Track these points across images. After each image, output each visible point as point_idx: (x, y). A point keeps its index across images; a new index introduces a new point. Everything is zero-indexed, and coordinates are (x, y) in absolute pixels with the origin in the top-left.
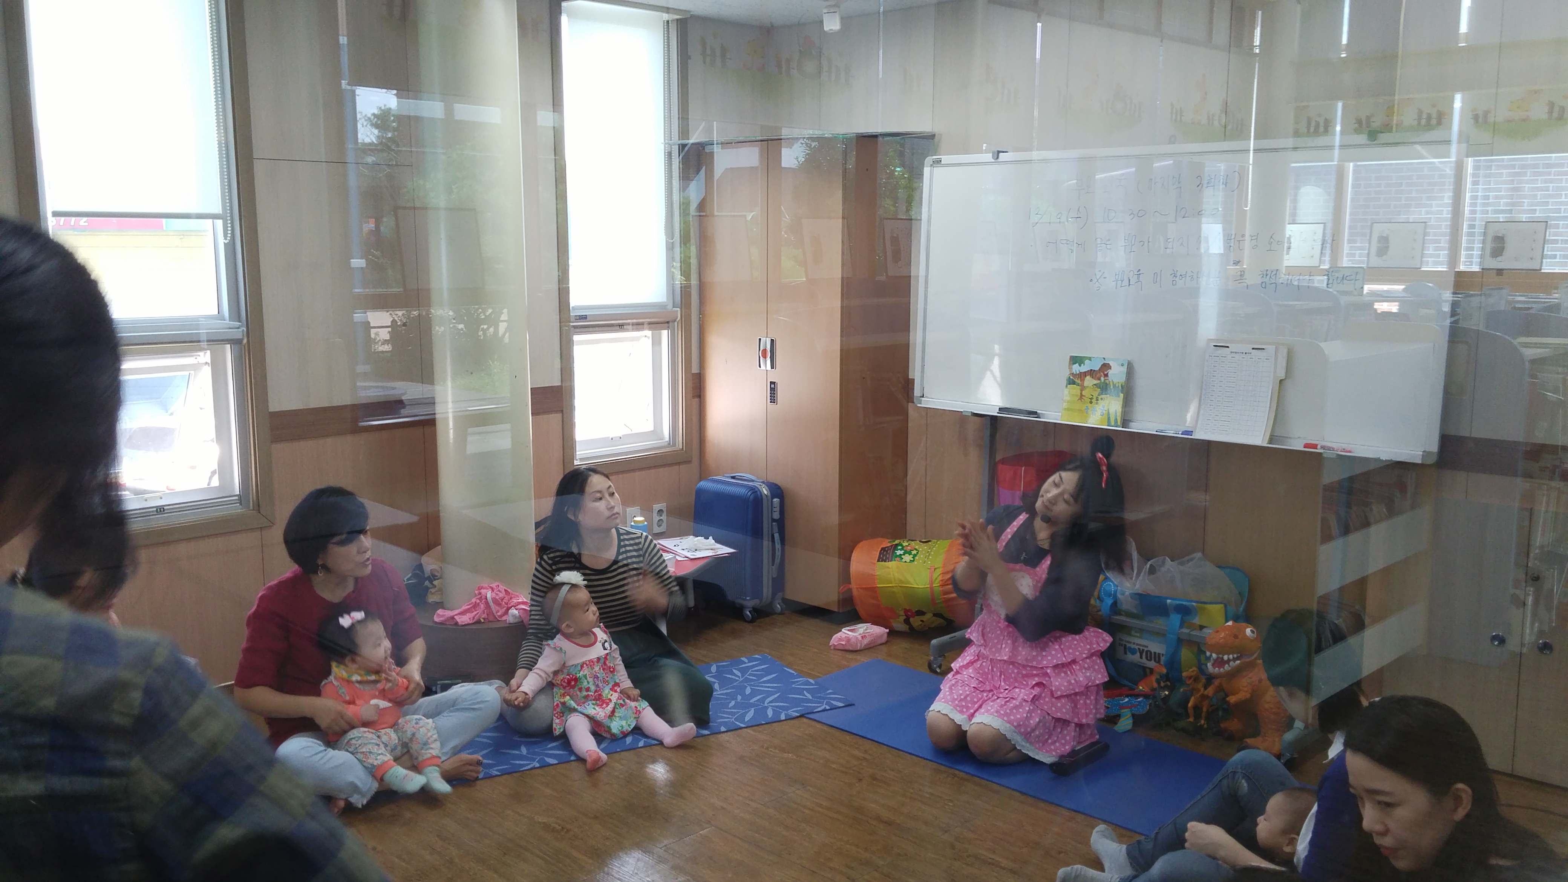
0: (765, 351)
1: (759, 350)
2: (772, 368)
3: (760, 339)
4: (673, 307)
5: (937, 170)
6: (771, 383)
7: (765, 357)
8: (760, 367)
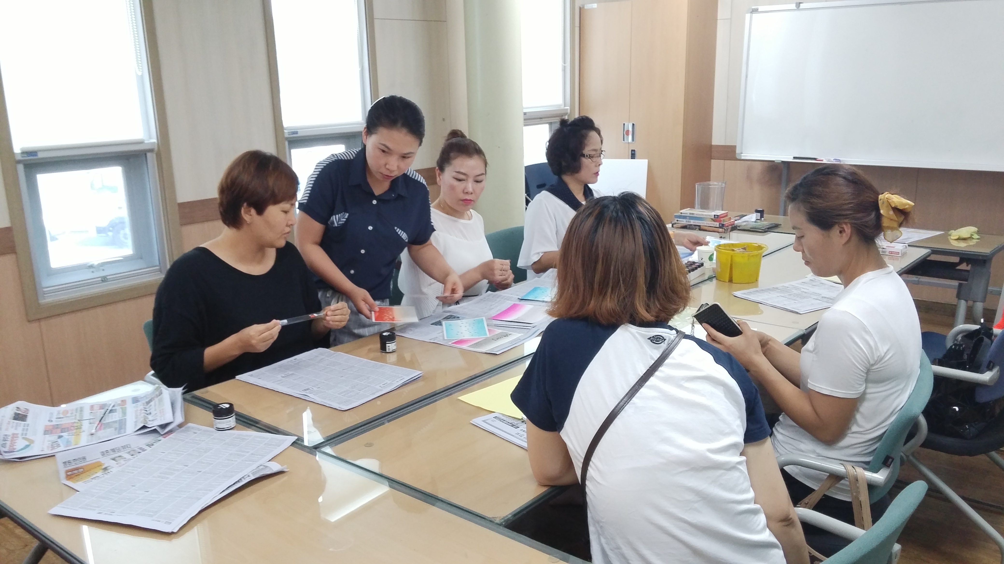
0: (628, 131)
1: (624, 130)
2: (633, 140)
3: (624, 124)
4: (565, 106)
5: (755, 15)
6: (632, 151)
7: (628, 134)
8: (624, 140)
